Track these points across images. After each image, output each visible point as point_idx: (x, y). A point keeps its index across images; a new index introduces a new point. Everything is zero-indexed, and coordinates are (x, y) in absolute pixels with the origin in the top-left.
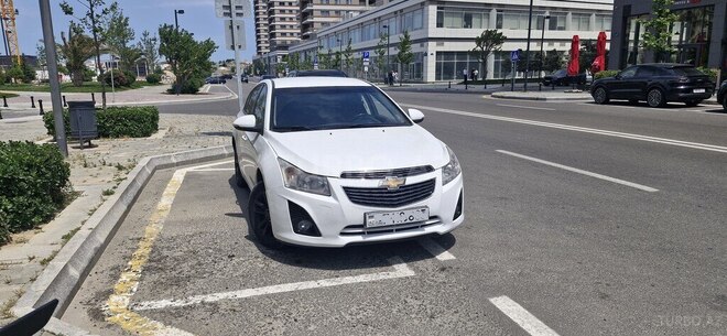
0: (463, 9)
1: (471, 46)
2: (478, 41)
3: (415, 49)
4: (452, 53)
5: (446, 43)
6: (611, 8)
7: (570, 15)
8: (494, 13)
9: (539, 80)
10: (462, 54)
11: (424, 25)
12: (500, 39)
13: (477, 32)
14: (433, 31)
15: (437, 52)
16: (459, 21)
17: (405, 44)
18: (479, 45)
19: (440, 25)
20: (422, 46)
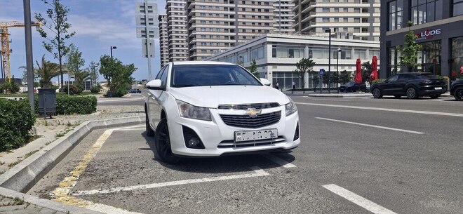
0: (288, 47)
1: (294, 69)
2: (297, 65)
3: (259, 70)
4: (282, 73)
5: (278, 67)
6: (379, 46)
7: (353, 50)
8: (307, 49)
9: (337, 89)
10: (288, 73)
11: (264, 56)
12: (311, 64)
13: (296, 60)
14: (270, 60)
15: (273, 72)
16: (286, 54)
17: (253, 68)
18: (298, 67)
19: (274, 56)
20: (264, 68)
